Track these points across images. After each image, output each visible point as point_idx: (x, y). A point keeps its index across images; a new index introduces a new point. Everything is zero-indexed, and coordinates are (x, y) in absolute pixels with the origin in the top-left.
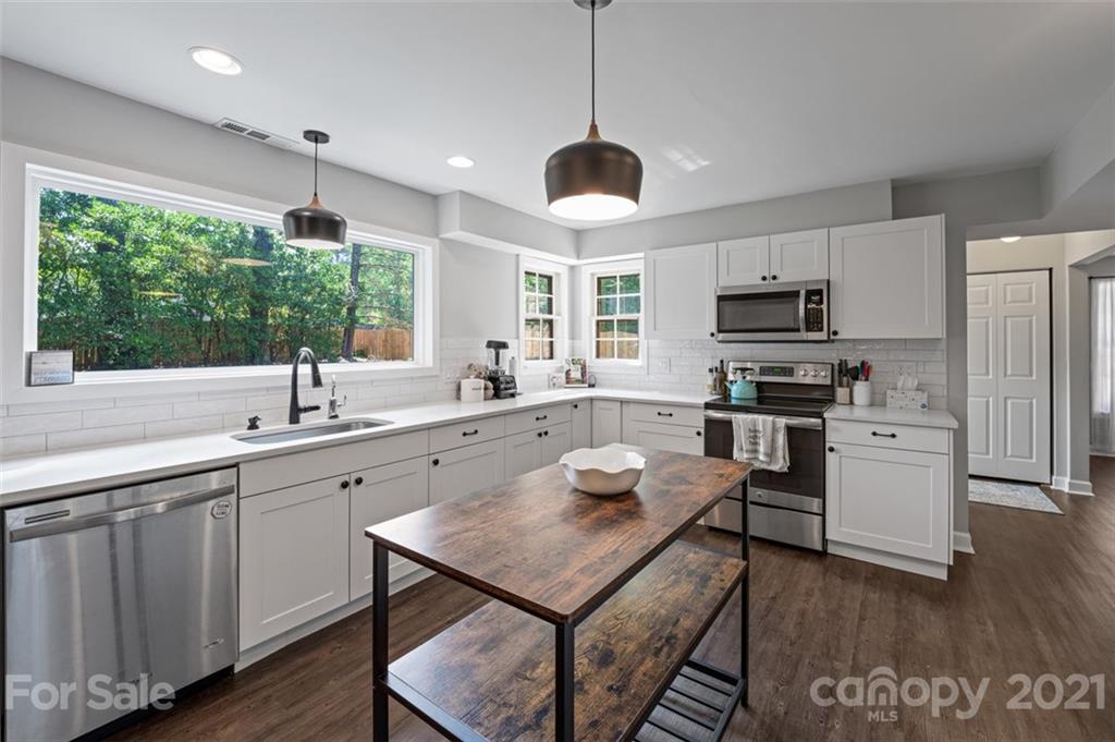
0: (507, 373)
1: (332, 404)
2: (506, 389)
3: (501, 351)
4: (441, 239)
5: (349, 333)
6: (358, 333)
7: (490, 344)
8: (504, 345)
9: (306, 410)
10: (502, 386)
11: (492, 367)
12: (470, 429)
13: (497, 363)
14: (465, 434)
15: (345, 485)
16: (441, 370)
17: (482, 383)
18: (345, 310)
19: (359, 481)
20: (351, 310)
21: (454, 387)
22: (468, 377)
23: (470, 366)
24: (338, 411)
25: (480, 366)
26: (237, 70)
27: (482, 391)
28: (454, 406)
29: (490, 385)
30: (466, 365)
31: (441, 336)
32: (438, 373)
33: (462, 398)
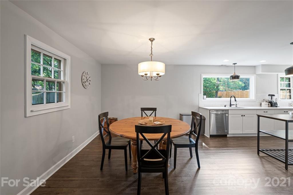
0: (274, 101)
1: (236, 104)
2: (274, 105)
3: (273, 97)
4: (256, 74)
5: (217, 92)
6: (219, 92)
7: (269, 95)
8: (274, 95)
9: (232, 105)
10: (273, 104)
11: (270, 100)
12: (266, 111)
13: (272, 99)
14: (264, 112)
15: (242, 116)
16: (256, 100)
17: (267, 103)
18: (216, 87)
19: (244, 116)
20: (217, 87)
21: (260, 104)
22: (263, 102)
23: (264, 100)
24: (237, 106)
25: (267, 100)
26: (228, 60)
27: (268, 105)
28: (260, 107)
29: (270, 104)
30: (263, 99)
31: (256, 93)
32: (255, 101)
33: (262, 106)
